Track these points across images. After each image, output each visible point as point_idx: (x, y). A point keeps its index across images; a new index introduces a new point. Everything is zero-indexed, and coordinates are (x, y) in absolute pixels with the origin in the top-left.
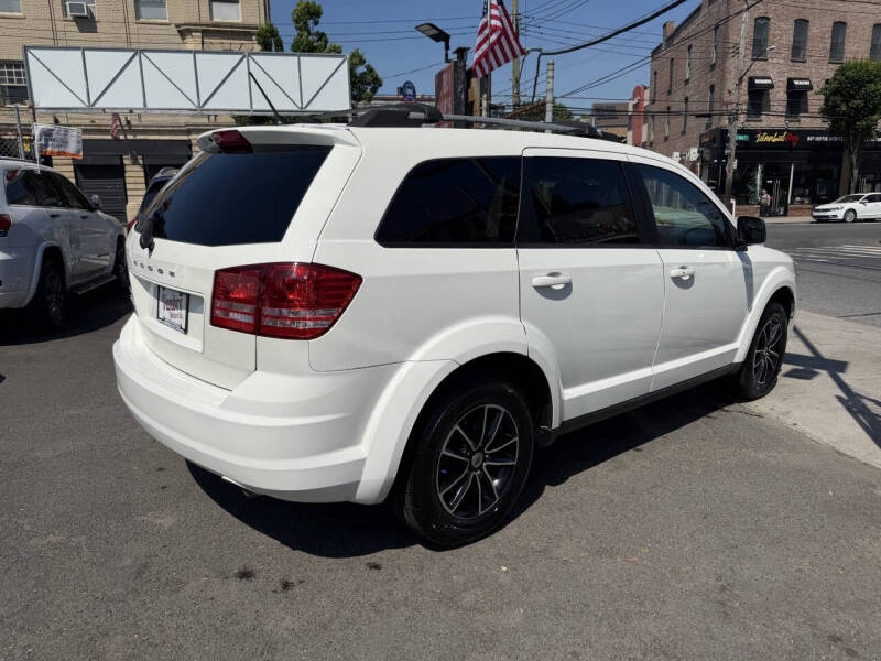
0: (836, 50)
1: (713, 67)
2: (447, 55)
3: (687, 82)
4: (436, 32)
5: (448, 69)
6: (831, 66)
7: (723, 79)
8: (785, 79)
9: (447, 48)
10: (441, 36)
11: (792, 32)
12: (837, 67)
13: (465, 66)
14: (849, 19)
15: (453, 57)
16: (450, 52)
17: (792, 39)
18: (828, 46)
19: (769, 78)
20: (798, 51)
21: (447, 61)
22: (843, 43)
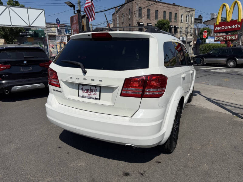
0: (156, 17)
1: (130, 19)
2: (74, 12)
3: (123, 23)
4: (71, 4)
5: (75, 16)
6: (156, 21)
7: (132, 22)
8: (146, 23)
9: (74, 9)
10: (72, 6)
11: (147, 12)
12: (157, 21)
13: (81, 15)
14: (159, 10)
15: (76, 12)
16: (75, 10)
17: (147, 13)
18: (155, 16)
19: (143, 23)
20: (148, 16)
21: (74, 13)
22: (158, 15)
